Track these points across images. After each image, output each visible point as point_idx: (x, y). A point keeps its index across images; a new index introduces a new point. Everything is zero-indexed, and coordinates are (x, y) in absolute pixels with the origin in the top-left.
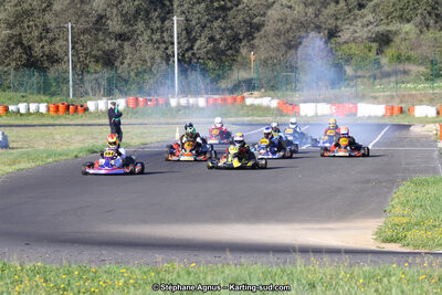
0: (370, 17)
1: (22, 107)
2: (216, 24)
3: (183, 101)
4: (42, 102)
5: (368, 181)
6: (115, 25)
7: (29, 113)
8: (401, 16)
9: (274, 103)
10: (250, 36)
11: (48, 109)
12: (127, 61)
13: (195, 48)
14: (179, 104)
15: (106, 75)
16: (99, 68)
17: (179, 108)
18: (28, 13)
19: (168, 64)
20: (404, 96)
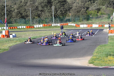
0: (96, 5)
1: (20, 27)
2: (62, 8)
3: (55, 25)
4: (25, 26)
5: (91, 45)
6: (40, 8)
7: (22, 28)
8: (102, 4)
9: (74, 25)
10: (69, 10)
11: (26, 27)
12: (43, 16)
13: (58, 13)
15: (38, 19)
16: (37, 18)
17: (54, 26)
18: (21, 6)
19: (52, 17)
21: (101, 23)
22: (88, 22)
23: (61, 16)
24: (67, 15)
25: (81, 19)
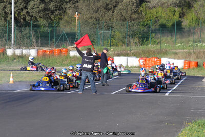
3: (18, 52)
13: (29, 8)
14: (14, 53)
17: (15, 57)
19: (6, 20)
20: (199, 52)
21: (194, 56)
22: (144, 48)
23: (42, 22)
24: (66, 18)
25: (118, 35)
